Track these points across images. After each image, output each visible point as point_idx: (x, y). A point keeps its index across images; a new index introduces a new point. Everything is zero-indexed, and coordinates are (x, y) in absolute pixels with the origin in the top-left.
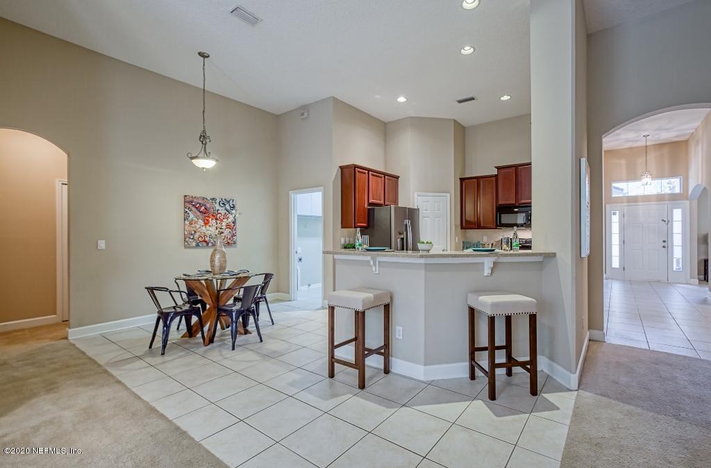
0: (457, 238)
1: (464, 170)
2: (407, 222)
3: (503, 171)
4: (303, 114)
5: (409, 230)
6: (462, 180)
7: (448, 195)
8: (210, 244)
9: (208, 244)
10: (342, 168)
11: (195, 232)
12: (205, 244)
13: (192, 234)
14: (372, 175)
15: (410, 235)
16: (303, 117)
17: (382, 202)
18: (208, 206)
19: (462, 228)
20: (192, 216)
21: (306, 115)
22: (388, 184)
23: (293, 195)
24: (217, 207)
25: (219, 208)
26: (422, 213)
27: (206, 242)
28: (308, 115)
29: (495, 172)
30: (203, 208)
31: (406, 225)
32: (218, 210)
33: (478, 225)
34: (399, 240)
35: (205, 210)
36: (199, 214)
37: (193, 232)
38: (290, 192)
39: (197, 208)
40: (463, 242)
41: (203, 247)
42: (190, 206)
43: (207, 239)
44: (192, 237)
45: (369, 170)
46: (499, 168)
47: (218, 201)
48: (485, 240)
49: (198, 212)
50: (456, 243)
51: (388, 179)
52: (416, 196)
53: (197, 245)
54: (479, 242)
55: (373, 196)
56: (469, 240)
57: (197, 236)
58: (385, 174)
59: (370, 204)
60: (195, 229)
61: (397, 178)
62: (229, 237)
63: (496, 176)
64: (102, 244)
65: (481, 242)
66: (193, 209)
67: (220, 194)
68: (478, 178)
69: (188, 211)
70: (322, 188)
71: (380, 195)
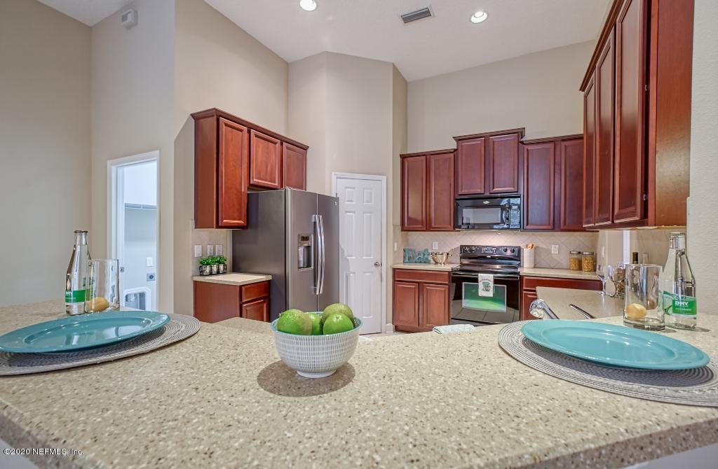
0: (396, 244)
1: (405, 144)
2: (317, 218)
3: (465, 143)
4: (125, 18)
5: (320, 231)
6: (403, 157)
7: (385, 178)
10: (197, 117)
14: (256, 136)
15: (321, 239)
16: (126, 22)
17: (276, 184)
19: (403, 230)
21: (130, 18)
22: (289, 156)
23: (114, 169)
26: (344, 205)
28: (136, 17)
29: (453, 145)
31: (315, 223)
33: (427, 225)
34: (301, 249)
38: (109, 162)
40: (404, 250)
45: (251, 127)
46: (459, 140)
48: (436, 247)
50: (394, 252)
51: (287, 148)
52: (334, 177)
54: (426, 250)
55: (259, 173)
56: (412, 248)
58: (283, 140)
59: (252, 186)
61: (305, 148)
63: (455, 150)
65: (430, 251)
68: (427, 156)
70: (157, 152)
71: (272, 172)
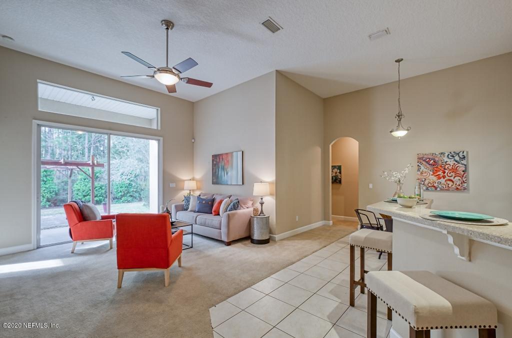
8: (438, 189)
9: (436, 189)
11: (425, 179)
12: (433, 189)
13: (423, 181)
18: (437, 159)
20: (422, 168)
24: (446, 159)
25: (449, 160)
27: (435, 187)
30: (432, 161)
32: (446, 162)
35: (434, 163)
36: (428, 166)
37: (424, 180)
39: (427, 162)
41: (432, 191)
42: (422, 161)
43: (436, 185)
44: (423, 183)
47: (446, 154)
49: (427, 165)
53: (427, 189)
57: (426, 182)
60: (425, 177)
62: (458, 184)
64: (371, 186)
66: (424, 162)
67: (448, 148)
69: (420, 165)
